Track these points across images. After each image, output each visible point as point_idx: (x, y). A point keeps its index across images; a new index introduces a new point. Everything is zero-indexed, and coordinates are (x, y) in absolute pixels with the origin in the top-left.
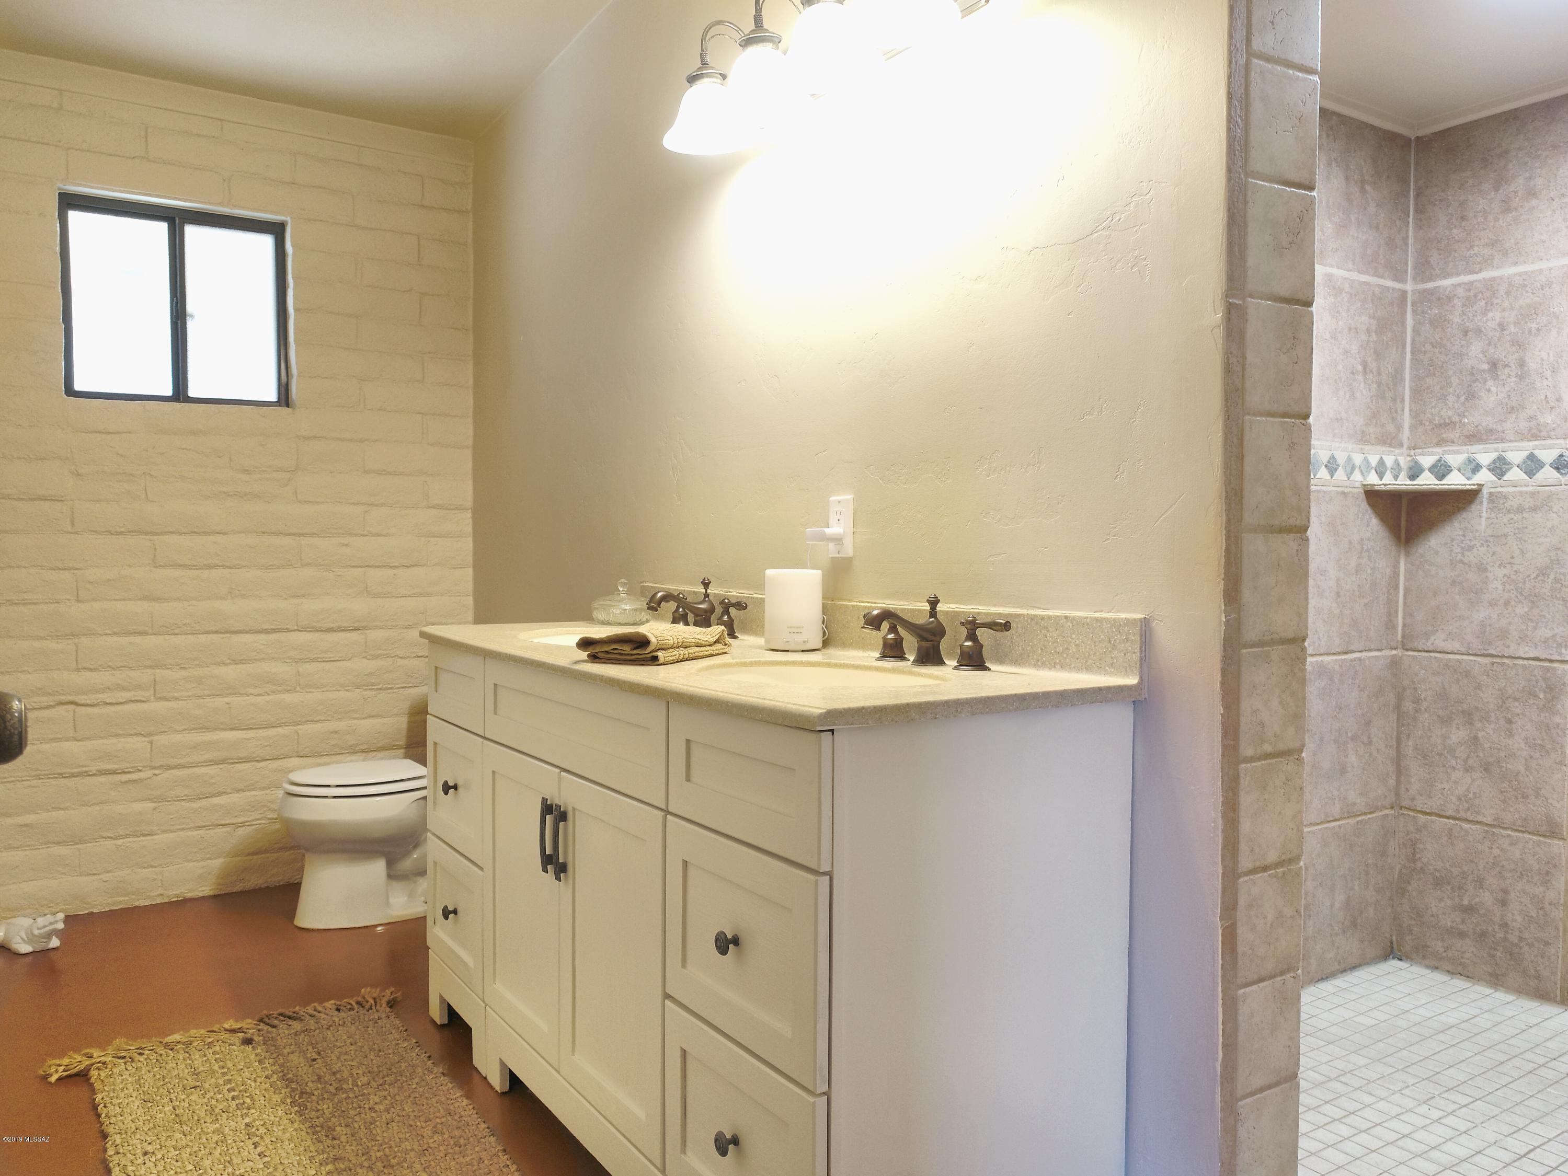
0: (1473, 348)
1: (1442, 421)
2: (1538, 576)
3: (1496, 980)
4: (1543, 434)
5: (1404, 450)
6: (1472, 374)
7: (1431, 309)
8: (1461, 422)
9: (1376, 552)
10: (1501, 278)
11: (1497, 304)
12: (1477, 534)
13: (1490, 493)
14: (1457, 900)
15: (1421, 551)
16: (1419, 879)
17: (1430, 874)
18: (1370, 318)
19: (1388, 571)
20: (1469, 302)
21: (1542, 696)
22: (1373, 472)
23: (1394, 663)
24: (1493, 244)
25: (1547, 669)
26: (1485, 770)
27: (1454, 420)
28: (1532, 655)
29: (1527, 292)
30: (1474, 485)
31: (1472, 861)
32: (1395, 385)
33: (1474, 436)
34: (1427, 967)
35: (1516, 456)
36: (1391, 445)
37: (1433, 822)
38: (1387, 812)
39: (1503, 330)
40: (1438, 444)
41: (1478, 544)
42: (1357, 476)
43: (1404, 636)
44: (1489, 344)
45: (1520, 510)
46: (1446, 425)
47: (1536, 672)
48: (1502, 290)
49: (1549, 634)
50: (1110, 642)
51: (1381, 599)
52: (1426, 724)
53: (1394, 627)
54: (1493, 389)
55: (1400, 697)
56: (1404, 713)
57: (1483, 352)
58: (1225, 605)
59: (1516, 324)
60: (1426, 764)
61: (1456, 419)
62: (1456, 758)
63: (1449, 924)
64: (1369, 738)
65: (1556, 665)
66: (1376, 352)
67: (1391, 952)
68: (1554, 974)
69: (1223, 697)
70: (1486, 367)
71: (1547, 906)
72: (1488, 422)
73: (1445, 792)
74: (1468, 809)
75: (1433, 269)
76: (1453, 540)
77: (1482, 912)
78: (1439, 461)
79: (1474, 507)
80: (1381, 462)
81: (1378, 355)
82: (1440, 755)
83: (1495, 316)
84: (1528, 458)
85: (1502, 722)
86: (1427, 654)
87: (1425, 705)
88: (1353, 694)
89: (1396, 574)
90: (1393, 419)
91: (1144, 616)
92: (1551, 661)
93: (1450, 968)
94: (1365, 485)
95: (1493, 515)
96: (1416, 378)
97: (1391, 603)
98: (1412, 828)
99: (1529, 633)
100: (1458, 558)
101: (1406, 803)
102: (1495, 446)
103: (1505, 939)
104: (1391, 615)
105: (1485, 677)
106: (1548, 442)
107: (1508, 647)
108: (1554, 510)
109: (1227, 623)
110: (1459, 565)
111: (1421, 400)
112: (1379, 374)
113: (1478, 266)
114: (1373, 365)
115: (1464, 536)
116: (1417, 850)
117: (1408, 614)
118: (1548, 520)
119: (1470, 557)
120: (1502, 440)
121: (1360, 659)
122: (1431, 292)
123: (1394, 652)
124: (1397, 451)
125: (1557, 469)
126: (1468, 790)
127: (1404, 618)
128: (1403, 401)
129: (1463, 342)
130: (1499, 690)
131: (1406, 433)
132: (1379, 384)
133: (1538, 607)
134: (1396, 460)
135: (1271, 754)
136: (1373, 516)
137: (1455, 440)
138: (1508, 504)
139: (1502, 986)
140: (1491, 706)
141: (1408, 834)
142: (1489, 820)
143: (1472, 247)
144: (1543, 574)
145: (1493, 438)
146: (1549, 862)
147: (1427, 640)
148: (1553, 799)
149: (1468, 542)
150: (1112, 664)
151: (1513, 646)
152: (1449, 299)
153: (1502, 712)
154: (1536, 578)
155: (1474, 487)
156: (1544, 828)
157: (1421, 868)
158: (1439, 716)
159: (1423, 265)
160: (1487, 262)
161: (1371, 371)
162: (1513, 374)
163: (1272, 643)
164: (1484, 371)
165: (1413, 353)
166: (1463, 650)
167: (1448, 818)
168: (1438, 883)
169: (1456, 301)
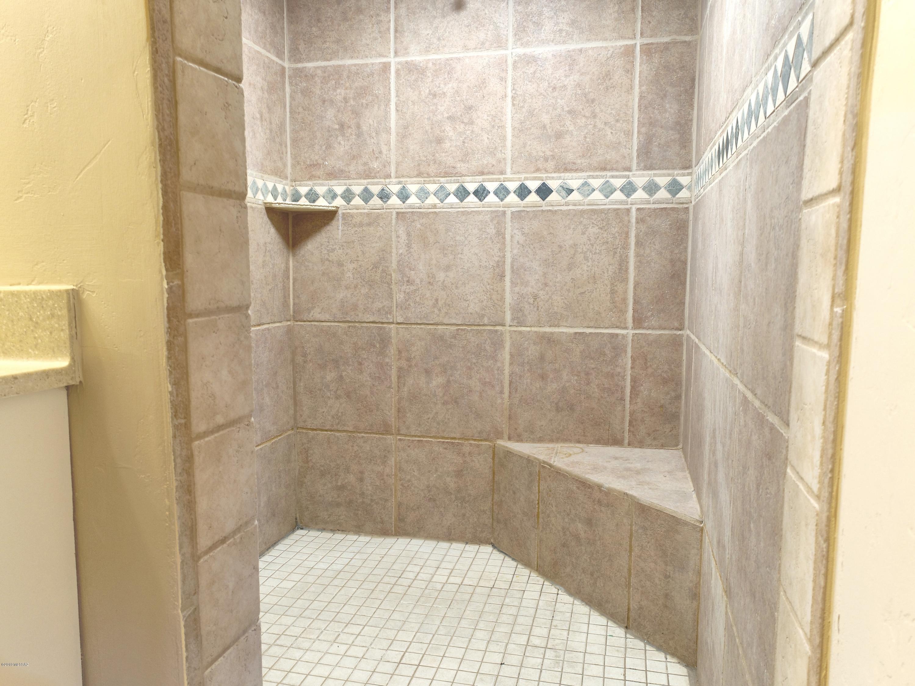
0: (329, 113)
1: (312, 163)
2: (373, 268)
3: (359, 530)
4: (373, 175)
5: (288, 181)
6: (329, 131)
7: (301, 82)
8: (323, 163)
9: (275, 253)
10: (344, 66)
11: (342, 84)
12: (337, 241)
13: (343, 213)
14: (334, 483)
15: (302, 252)
16: (311, 474)
17: (318, 469)
18: (263, 79)
19: (283, 266)
20: (325, 80)
21: (378, 346)
22: (270, 194)
23: (289, 331)
24: (338, 41)
25: (381, 328)
26: (347, 396)
27: (319, 162)
28: (371, 320)
29: (359, 78)
30: (334, 207)
31: (342, 457)
32: (281, 134)
33: (332, 174)
34: (318, 530)
35: (357, 189)
36: (280, 177)
37: (318, 434)
38: (289, 432)
39: (346, 102)
40: (310, 179)
41: (338, 248)
42: (260, 196)
43: (294, 312)
44: (338, 111)
45: (361, 225)
46: (314, 165)
47: (374, 331)
48: (345, 74)
49: (381, 306)
50: (31, 319)
51: (279, 286)
52: (311, 370)
53: (288, 306)
54: (342, 142)
55: (294, 353)
56: (297, 364)
57: (335, 116)
58: (167, 270)
59: (354, 99)
60: (312, 397)
61: (320, 161)
62: (330, 390)
63: (330, 499)
64: (277, 383)
65: (385, 325)
66: (268, 106)
67: (297, 525)
68: (391, 518)
69: (171, 372)
70: (337, 127)
71: (385, 477)
72: (340, 164)
73: (324, 414)
74: (338, 424)
75: (301, 54)
76: (322, 245)
77: (349, 488)
78: (311, 190)
79: (334, 223)
80: (275, 188)
81: (269, 109)
82: (320, 390)
83: (341, 92)
84: (364, 190)
85: (356, 364)
86: (309, 323)
87: (309, 357)
88: (265, 354)
89: (287, 269)
90: (281, 158)
91: (71, 287)
92: (383, 323)
93: (332, 528)
94: (265, 203)
95: (345, 228)
96: (294, 131)
97: (285, 289)
98: (305, 441)
99: (369, 306)
100: (326, 257)
101: (301, 424)
102: (345, 181)
103: (363, 502)
104: (286, 297)
105: (345, 336)
106: (376, 180)
107: (358, 315)
108: (381, 225)
109: (170, 290)
110: (327, 262)
111: (298, 147)
112: (271, 123)
113: (329, 56)
114: (266, 115)
115: (328, 242)
116: (309, 455)
117: (296, 297)
118: (377, 231)
119: (333, 257)
120: (349, 178)
121: (268, 329)
122: (301, 70)
123: (289, 323)
124: (284, 182)
125: (381, 198)
126: (338, 411)
127: (294, 299)
128: (286, 146)
129: (323, 108)
130: (354, 344)
131: (289, 170)
132: (271, 131)
133: (374, 288)
134: (284, 188)
135: (223, 425)
136: (272, 226)
137: (321, 176)
138: (354, 221)
139: (362, 532)
140: (350, 355)
141: (303, 445)
142: (351, 429)
143: (325, 42)
144: (376, 267)
145: (343, 176)
146: (385, 450)
147: (309, 313)
148: (386, 410)
149: (331, 246)
150: (36, 346)
151: (360, 315)
152: (313, 77)
153: (356, 358)
154: (372, 270)
155: (334, 209)
156: (382, 429)
157: (312, 467)
158: (319, 364)
159: (295, 50)
160: (334, 55)
161: (265, 120)
162: (353, 133)
163: (219, 311)
164: (336, 129)
165: (291, 113)
166: (331, 319)
167: (326, 431)
168: (323, 474)
169: (317, 79)
